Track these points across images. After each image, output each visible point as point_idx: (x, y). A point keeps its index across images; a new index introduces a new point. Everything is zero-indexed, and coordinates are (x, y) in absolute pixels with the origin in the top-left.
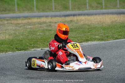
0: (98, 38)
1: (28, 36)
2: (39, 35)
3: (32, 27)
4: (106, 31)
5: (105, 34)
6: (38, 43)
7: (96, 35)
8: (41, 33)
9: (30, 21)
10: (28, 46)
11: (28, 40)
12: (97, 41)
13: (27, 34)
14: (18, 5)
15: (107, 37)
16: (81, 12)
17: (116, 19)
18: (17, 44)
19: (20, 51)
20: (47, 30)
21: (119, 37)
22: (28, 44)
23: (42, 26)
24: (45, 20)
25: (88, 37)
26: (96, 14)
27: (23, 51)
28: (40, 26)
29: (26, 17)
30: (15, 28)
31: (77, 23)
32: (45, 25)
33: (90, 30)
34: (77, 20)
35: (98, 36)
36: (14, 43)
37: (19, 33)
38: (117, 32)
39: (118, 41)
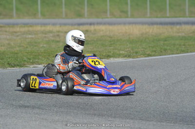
0: (123, 54)
1: (27, 48)
2: (41, 48)
3: (33, 36)
4: (134, 45)
5: (132, 49)
6: (40, 57)
7: (120, 50)
8: (45, 45)
9: (31, 29)
10: (25, 60)
11: (26, 53)
12: (122, 57)
13: (25, 46)
14: (17, 9)
15: (137, 53)
16: (100, 20)
17: (147, 30)
18: (9, 58)
19: (14, 67)
20: (53, 41)
21: (153, 54)
22: (25, 58)
23: (46, 36)
24: (51, 29)
25: (110, 52)
26: (120, 24)
27: (18, 68)
28: (44, 35)
29: (25, 25)
30: (11, 37)
31: (95, 34)
32: (51, 35)
33: (112, 43)
34: (95, 30)
35: (123, 50)
36: (5, 56)
37: (14, 44)
38: (149, 47)
39: (151, 59)
